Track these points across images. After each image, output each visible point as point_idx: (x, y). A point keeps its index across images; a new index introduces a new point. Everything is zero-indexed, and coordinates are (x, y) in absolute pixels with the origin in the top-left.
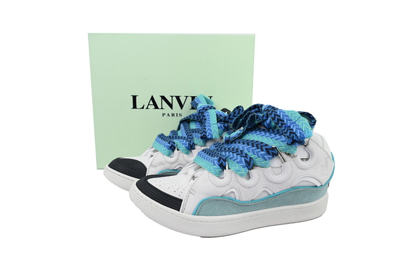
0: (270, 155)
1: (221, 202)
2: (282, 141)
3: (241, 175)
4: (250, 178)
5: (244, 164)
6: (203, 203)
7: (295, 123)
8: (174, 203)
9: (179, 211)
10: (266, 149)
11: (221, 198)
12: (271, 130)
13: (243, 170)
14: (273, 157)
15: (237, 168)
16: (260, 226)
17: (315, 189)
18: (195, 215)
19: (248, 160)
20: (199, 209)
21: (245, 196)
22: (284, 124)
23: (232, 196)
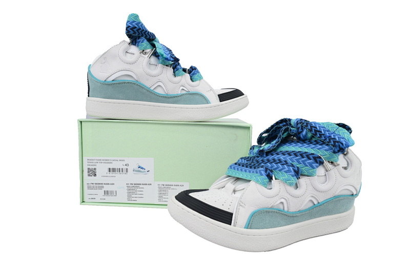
0: (317, 163)
1: (270, 214)
2: (326, 150)
3: (291, 185)
4: (297, 187)
5: (293, 173)
6: (254, 215)
7: (334, 133)
8: (225, 217)
9: (231, 225)
10: (313, 157)
11: (271, 210)
12: (306, 141)
13: (293, 179)
14: (320, 165)
15: (287, 177)
16: (303, 239)
17: (351, 197)
18: (248, 228)
19: (296, 169)
20: (251, 222)
21: (294, 206)
22: (323, 135)
23: (281, 207)
